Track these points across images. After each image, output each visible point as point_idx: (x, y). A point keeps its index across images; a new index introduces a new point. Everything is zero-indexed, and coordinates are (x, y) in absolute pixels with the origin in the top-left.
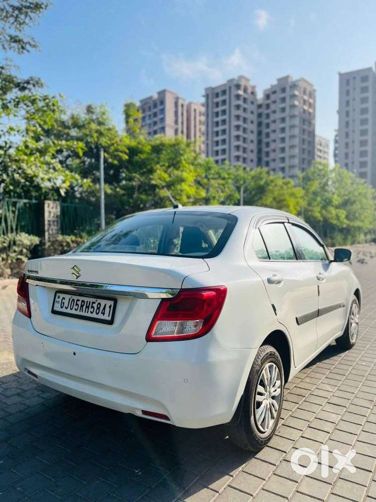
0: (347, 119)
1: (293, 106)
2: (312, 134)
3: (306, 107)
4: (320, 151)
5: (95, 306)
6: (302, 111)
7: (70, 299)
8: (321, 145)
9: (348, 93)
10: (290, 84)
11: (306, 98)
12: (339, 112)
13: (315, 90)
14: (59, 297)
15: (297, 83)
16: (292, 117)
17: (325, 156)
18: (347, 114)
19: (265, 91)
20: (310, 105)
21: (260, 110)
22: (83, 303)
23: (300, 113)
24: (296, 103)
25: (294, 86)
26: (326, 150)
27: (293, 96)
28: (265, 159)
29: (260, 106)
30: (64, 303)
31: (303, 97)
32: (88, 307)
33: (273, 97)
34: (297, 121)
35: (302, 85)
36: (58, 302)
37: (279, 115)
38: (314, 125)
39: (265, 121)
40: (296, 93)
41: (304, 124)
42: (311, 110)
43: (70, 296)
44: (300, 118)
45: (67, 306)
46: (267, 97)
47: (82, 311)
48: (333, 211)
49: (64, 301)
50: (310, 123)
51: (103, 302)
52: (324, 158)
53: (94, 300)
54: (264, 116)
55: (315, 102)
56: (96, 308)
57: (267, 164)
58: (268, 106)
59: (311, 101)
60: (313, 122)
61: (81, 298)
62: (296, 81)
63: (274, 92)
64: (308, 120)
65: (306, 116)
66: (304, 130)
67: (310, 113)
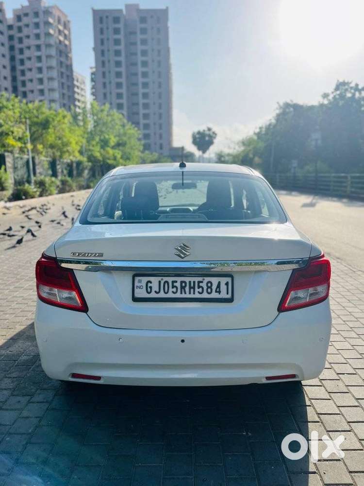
0: (102, 58)
1: (48, 35)
2: (69, 67)
3: (61, 38)
4: (78, 87)
5: (204, 285)
6: (58, 41)
7: (160, 282)
8: (77, 81)
9: (102, 31)
10: (43, 9)
11: (61, 28)
12: (94, 49)
13: (69, 22)
14: (140, 281)
15: (50, 10)
16: (49, 46)
17: (83, 93)
18: (103, 52)
19: (15, 11)
20: (65, 37)
21: (11, 32)
22: (184, 284)
23: (56, 43)
24: (51, 31)
25: (47, 12)
26: (82, 86)
27: (47, 24)
28: (21, 89)
29: (10, 27)
30: (151, 287)
31: (57, 27)
32: (194, 288)
33: (25, 20)
34: (53, 52)
35: (56, 13)
36: (140, 287)
37: (33, 42)
38: (71, 59)
39: (18, 46)
40: (51, 20)
41: (60, 56)
42: (67, 42)
43: (160, 279)
44: (57, 48)
45: (158, 290)
46: (19, 18)
47: (185, 293)
48: (111, 151)
49: (149, 285)
50: (67, 57)
51: (215, 281)
52: (82, 96)
53: (200, 279)
54: (16, 41)
55: (70, 33)
56: (205, 288)
57: (25, 95)
58: (20, 29)
59: (66, 32)
60: (70, 55)
61: (179, 279)
62: (49, 7)
63: (26, 15)
64: (64, 52)
65: (62, 48)
66: (61, 63)
67: (66, 46)
